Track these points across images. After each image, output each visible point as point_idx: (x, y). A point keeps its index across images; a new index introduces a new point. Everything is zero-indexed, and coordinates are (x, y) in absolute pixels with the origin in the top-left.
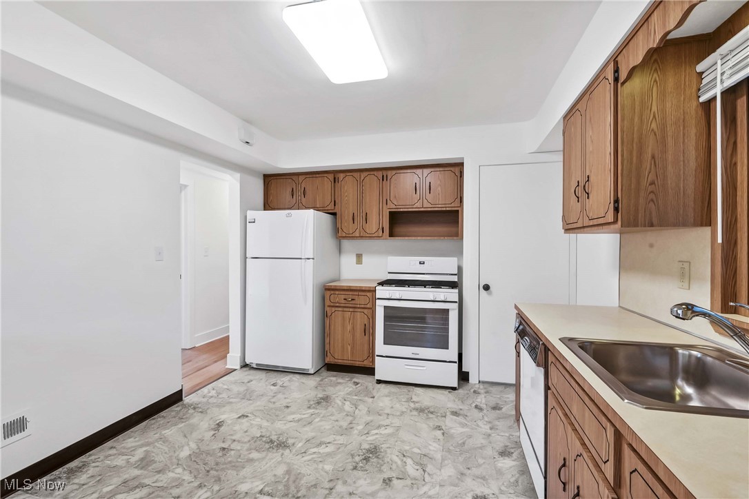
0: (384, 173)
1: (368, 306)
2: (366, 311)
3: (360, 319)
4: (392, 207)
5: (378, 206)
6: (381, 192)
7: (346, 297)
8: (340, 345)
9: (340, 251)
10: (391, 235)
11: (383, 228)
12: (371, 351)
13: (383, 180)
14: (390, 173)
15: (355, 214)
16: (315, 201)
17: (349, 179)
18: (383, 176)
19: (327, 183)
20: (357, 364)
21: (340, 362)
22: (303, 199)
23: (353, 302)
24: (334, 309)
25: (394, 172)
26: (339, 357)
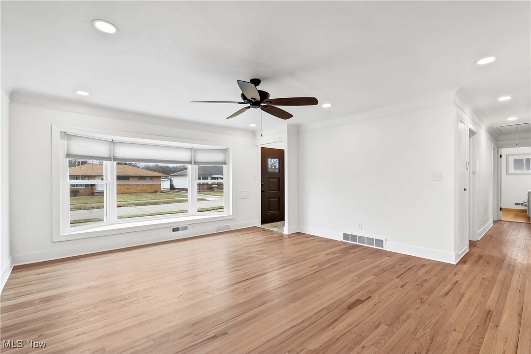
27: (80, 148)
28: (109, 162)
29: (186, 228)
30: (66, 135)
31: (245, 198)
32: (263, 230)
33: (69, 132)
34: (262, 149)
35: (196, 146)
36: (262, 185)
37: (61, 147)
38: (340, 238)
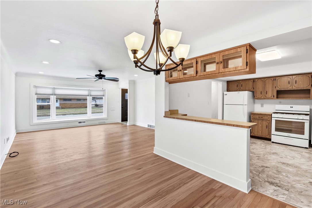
0: (274, 78)
1: (268, 120)
2: (267, 121)
3: (265, 123)
4: (278, 89)
5: (272, 88)
6: (273, 84)
7: (259, 116)
8: (257, 131)
9: (254, 103)
10: (277, 98)
11: (274, 96)
12: (269, 133)
13: (274, 80)
14: (277, 78)
15: (262, 92)
16: (246, 88)
17: (259, 81)
18: (274, 79)
19: (251, 83)
20: (263, 137)
21: (257, 135)
22: (241, 88)
23: (262, 118)
24: (254, 120)
25: (279, 78)
26: (256, 134)
27: (41, 91)
28: (52, 96)
29: (85, 122)
30: (36, 87)
31: (113, 110)
32: (122, 124)
33: (36, 85)
34: (122, 89)
35: (90, 89)
36: (122, 105)
37: (34, 91)
38: (147, 127)
